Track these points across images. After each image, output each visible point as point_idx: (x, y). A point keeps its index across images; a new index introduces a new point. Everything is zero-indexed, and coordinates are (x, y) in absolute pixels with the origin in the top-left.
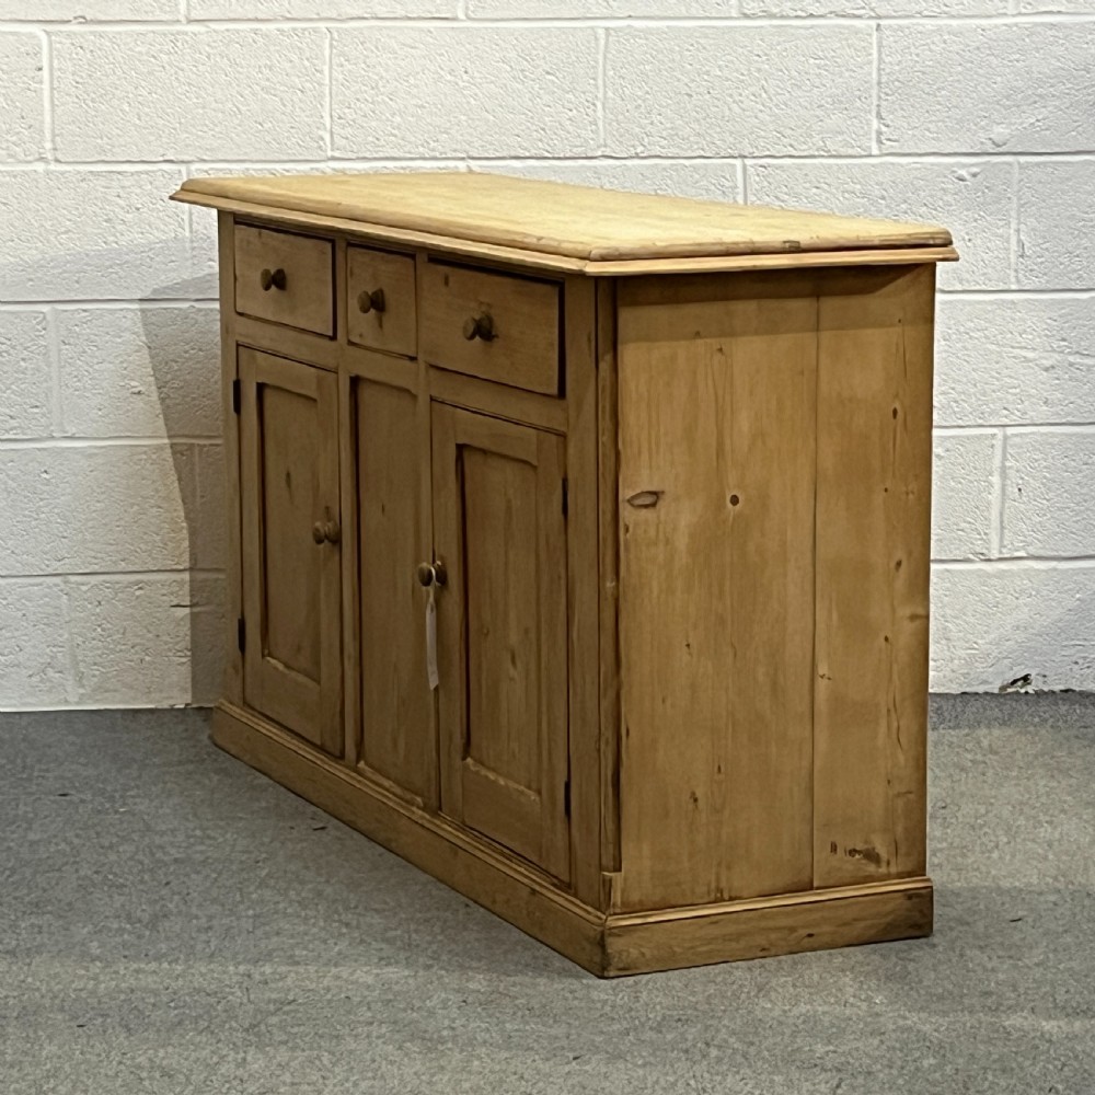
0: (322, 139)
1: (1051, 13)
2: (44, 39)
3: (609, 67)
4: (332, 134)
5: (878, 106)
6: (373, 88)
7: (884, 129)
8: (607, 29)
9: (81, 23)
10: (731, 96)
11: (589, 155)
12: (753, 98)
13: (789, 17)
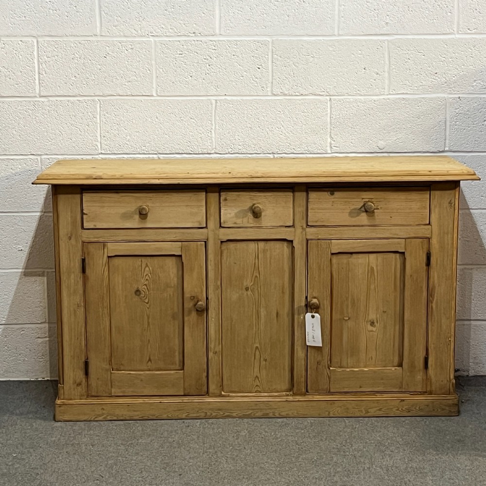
0: (97, 146)
1: (403, 94)
3: (217, 116)
4: (101, 143)
5: (330, 132)
6: (118, 125)
7: (332, 142)
8: (216, 100)
10: (268, 128)
11: (209, 152)
12: (277, 129)
13: (292, 95)
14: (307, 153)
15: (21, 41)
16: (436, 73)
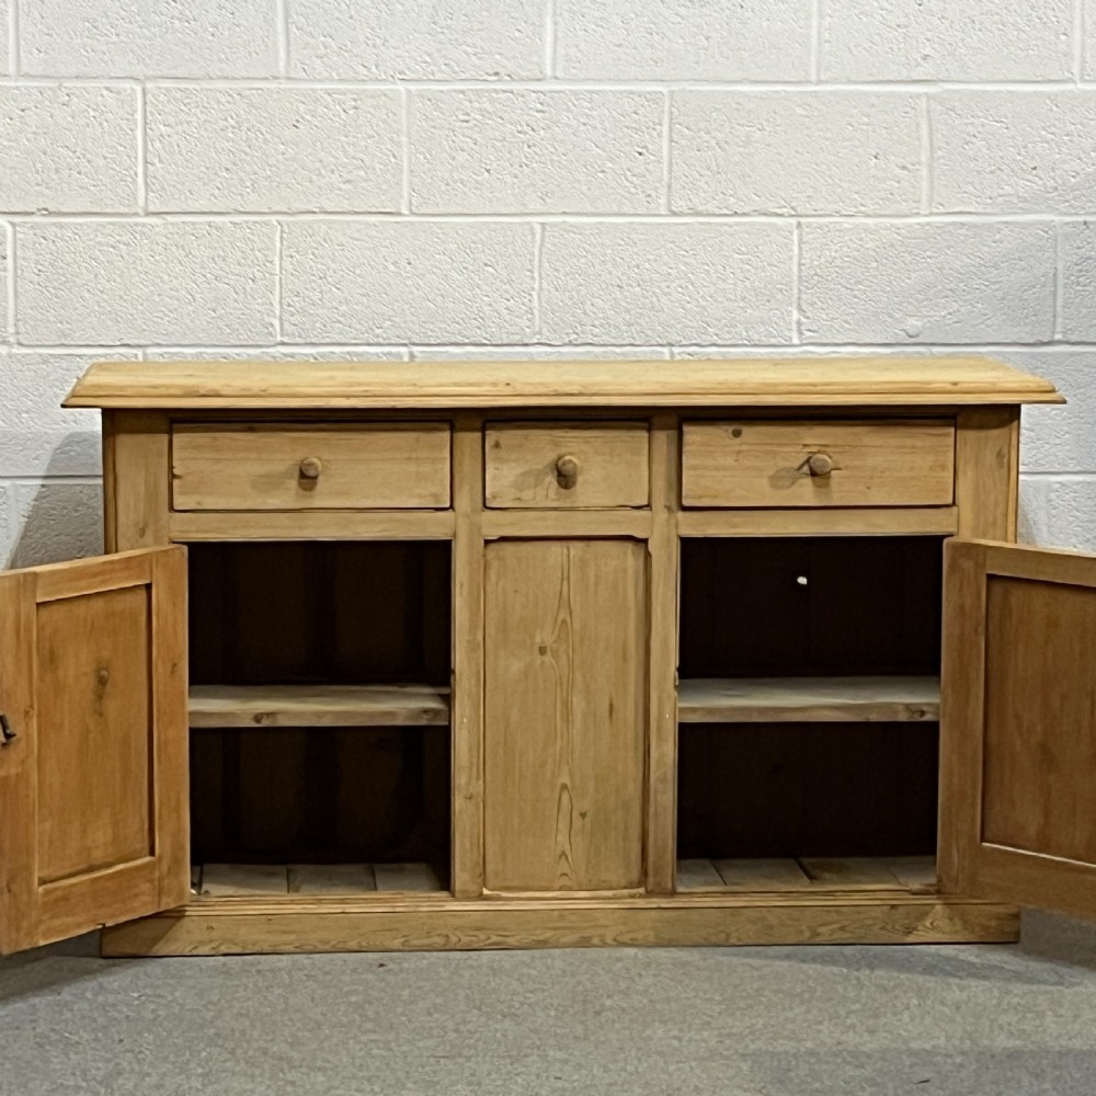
0: (272, 325)
1: (961, 213)
2: (9, 229)
3: (544, 260)
4: (281, 319)
5: (799, 298)
6: (321, 278)
7: (803, 320)
8: (543, 225)
9: (44, 215)
10: (659, 288)
11: (526, 341)
12: (680, 289)
13: (714, 215)
14: (746, 345)
15: (107, 88)
16: (1035, 168)
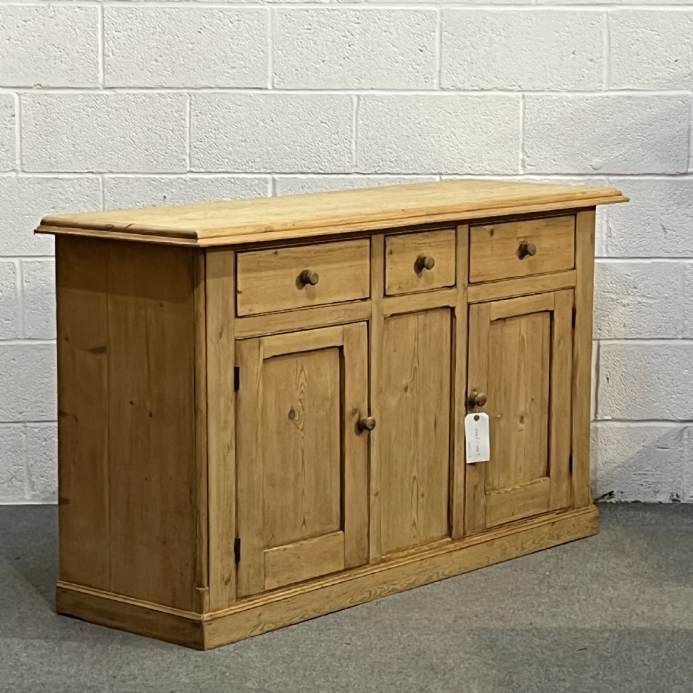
0: (185, 160)
1: (628, 90)
2: (16, 97)
3: (359, 119)
4: (190, 157)
5: (523, 144)
6: (215, 130)
7: (526, 158)
8: (358, 96)
9: (39, 89)
10: (433, 137)
11: (347, 172)
12: (446, 138)
13: (468, 90)
14: (488, 174)
15: (79, 7)
16: (676, 61)
